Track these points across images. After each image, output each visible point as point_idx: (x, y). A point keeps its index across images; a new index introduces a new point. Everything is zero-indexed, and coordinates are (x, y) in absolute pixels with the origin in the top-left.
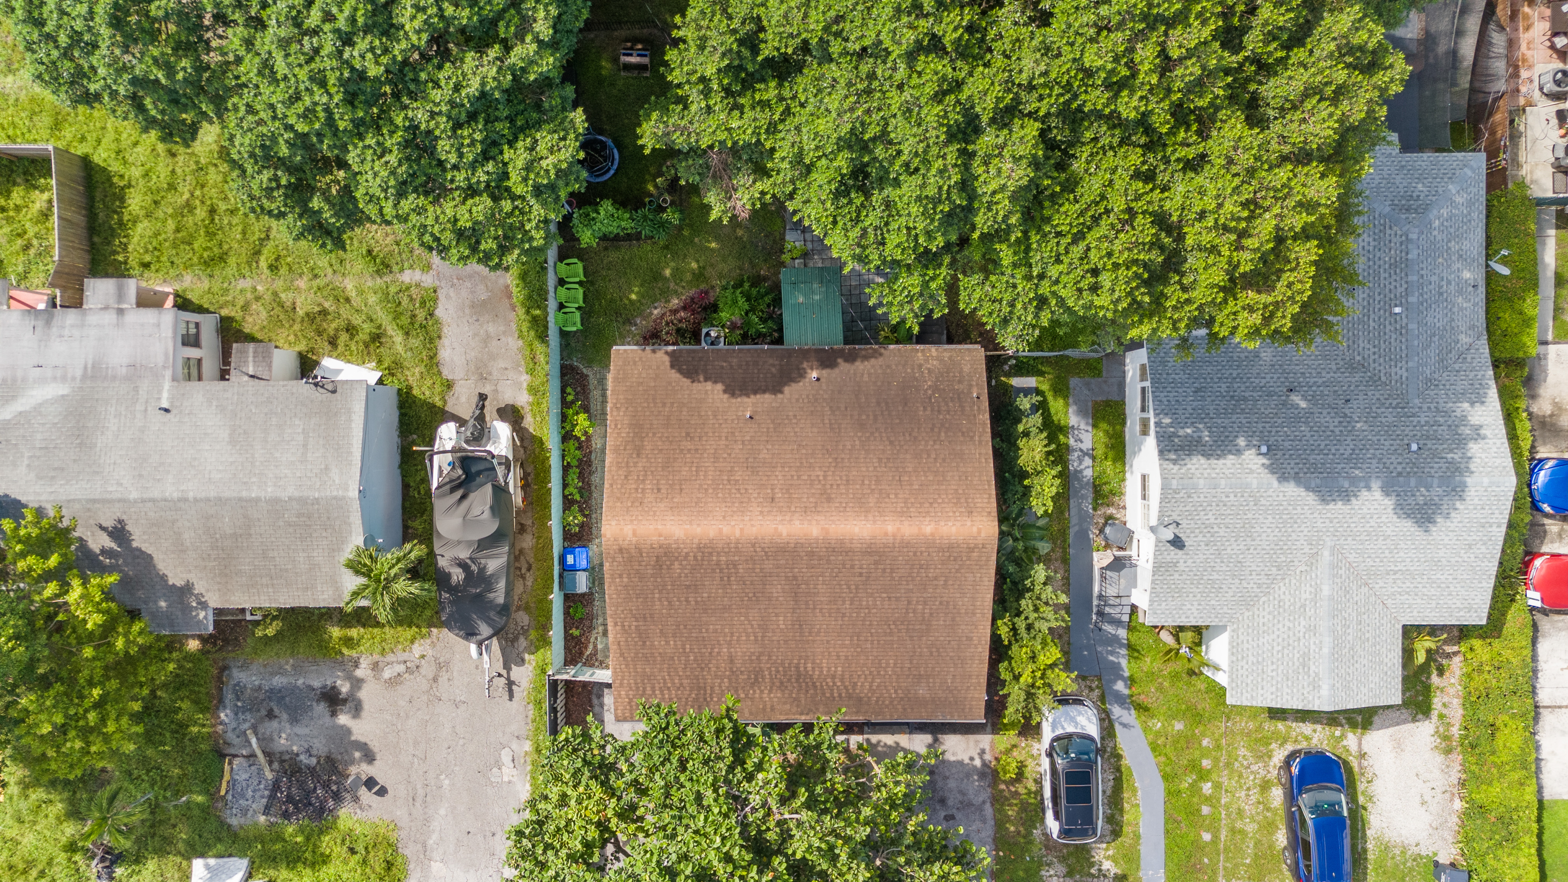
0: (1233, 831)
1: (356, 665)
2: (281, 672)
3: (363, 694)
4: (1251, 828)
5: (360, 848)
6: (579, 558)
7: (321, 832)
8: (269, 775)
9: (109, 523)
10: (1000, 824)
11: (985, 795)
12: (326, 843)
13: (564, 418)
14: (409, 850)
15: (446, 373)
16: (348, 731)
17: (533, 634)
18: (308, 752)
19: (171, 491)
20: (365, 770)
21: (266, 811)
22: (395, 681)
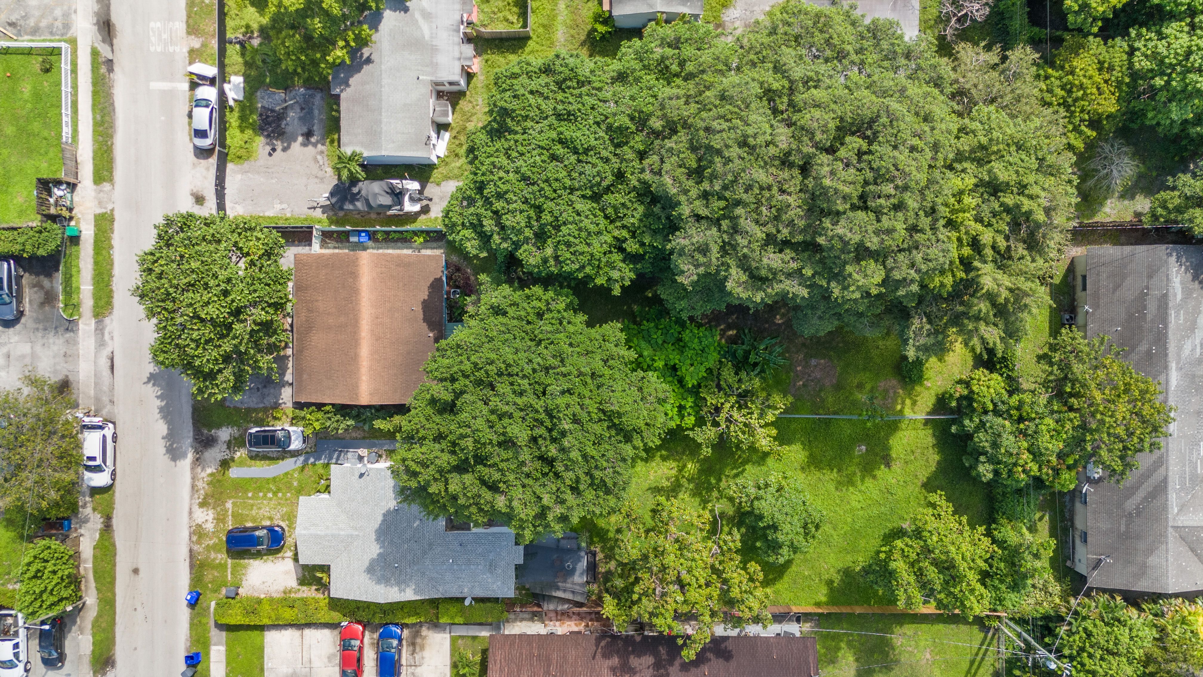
0: (252, 505)
1: (323, 144)
2: (320, 114)
3: (310, 147)
4: (254, 512)
5: (247, 146)
6: (364, 238)
7: (254, 130)
8: (277, 108)
9: (372, 57)
10: (255, 410)
11: (267, 404)
12: (249, 132)
13: (422, 232)
14: (246, 165)
15: (443, 184)
16: (295, 140)
17: (334, 218)
18: (287, 124)
19: (385, 81)
20: (279, 147)
21: (263, 107)
22: (316, 161)
